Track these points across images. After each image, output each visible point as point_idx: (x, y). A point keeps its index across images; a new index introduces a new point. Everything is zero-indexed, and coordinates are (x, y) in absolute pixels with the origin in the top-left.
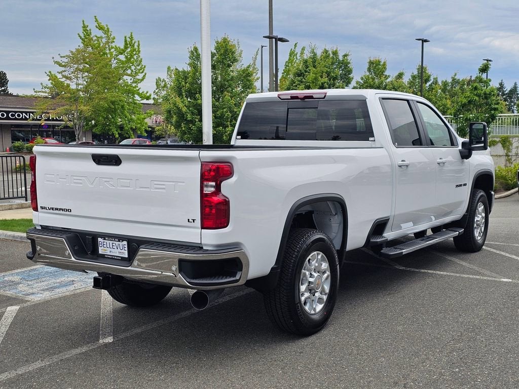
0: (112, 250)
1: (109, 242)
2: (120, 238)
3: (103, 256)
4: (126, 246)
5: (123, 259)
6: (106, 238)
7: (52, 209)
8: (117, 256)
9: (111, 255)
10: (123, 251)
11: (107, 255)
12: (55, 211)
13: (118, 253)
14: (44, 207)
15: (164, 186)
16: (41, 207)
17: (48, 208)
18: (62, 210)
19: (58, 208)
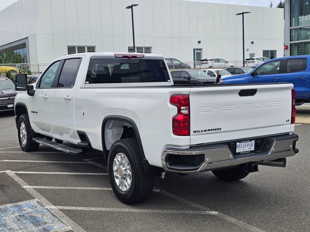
0: (244, 148)
1: (243, 144)
3: (239, 153)
4: (254, 144)
5: (251, 152)
6: (242, 142)
7: (205, 131)
8: (248, 151)
9: (244, 152)
10: (251, 147)
11: (241, 152)
12: (207, 132)
13: (247, 149)
14: (197, 131)
15: (278, 104)
16: (194, 131)
17: (201, 131)
18: (214, 130)
19: (210, 130)
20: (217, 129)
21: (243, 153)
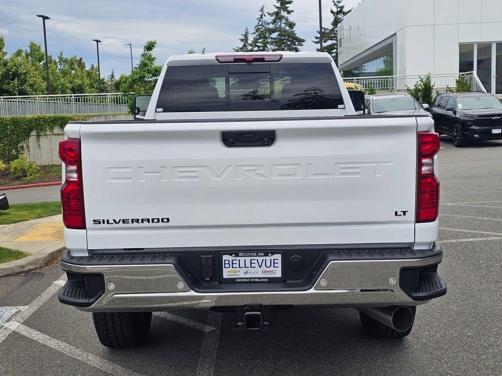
0: (249, 270)
2: (267, 251)
3: (231, 281)
4: (280, 261)
5: (272, 281)
6: (240, 254)
7: (124, 221)
8: (260, 278)
9: (247, 278)
10: (272, 268)
11: (239, 278)
12: (131, 225)
13: (257, 272)
14: (103, 221)
15: (358, 170)
16: (94, 221)
17: (114, 220)
18: (149, 222)
19: (138, 220)
20: (158, 219)
21: (244, 280)
